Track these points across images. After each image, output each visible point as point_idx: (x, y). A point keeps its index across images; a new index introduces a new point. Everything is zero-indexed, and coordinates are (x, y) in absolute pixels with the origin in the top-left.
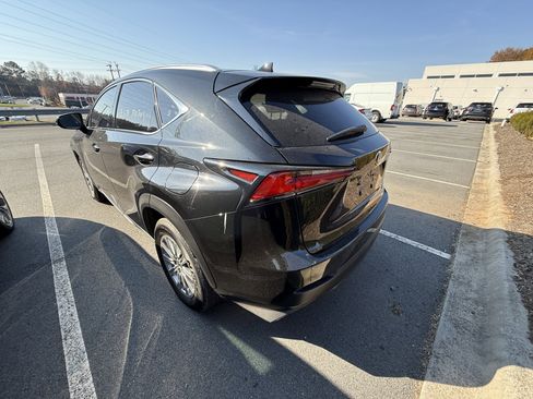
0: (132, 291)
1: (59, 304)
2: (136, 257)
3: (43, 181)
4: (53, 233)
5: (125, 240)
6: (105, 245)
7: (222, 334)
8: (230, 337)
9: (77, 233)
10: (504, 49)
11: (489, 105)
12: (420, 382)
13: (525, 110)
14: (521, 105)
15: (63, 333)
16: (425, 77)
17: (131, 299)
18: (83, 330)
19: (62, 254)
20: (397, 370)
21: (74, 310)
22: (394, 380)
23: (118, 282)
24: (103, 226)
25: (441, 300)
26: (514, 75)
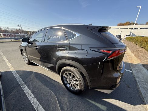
0: (53, 91)
1: (30, 99)
2: (49, 80)
3: (6, 59)
4: (17, 76)
5: (43, 76)
6: (37, 78)
7: (88, 101)
8: (90, 101)
9: (25, 75)
10: (120, 23)
11: (120, 35)
12: (145, 105)
13: (128, 36)
14: (127, 35)
15: (36, 109)
16: (111, 29)
17: (54, 94)
18: (43, 107)
19: (23, 83)
20: (138, 103)
21: (36, 100)
22: (139, 106)
23: (47, 89)
24: (33, 72)
25: (136, 83)
26: (123, 29)
